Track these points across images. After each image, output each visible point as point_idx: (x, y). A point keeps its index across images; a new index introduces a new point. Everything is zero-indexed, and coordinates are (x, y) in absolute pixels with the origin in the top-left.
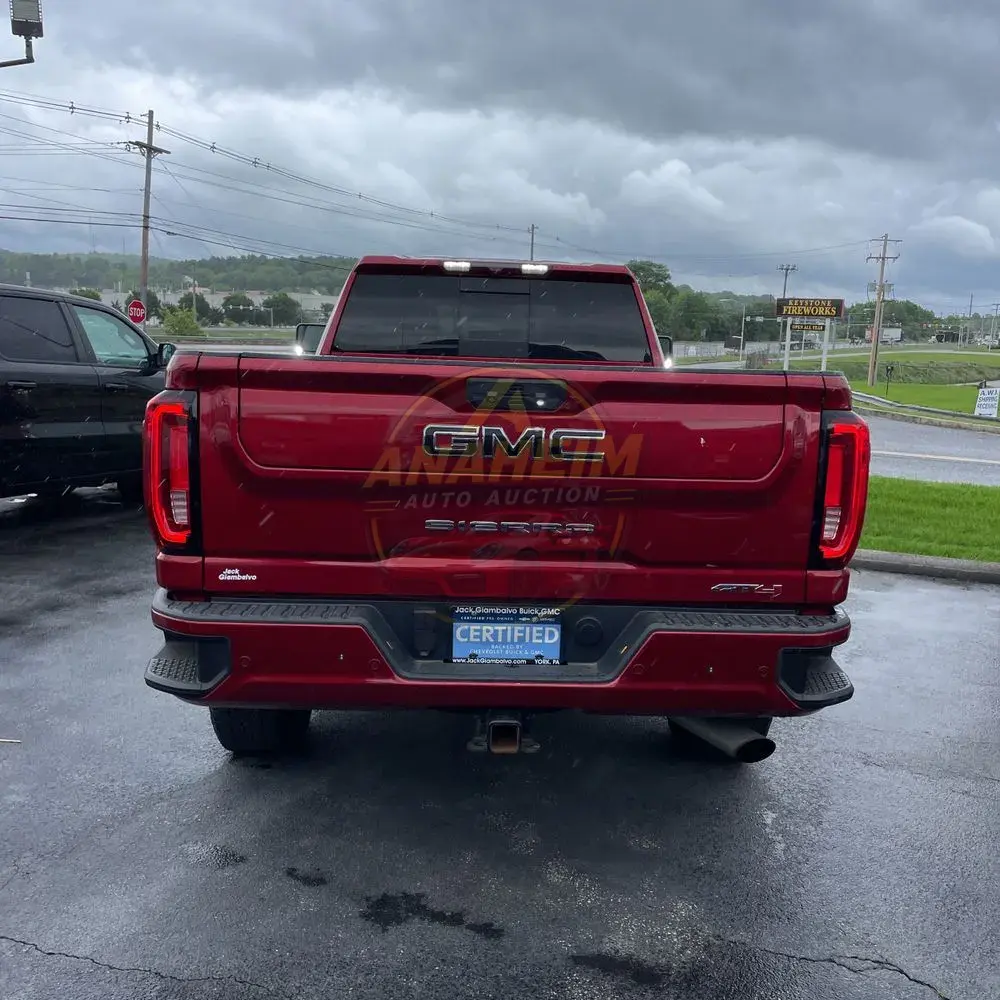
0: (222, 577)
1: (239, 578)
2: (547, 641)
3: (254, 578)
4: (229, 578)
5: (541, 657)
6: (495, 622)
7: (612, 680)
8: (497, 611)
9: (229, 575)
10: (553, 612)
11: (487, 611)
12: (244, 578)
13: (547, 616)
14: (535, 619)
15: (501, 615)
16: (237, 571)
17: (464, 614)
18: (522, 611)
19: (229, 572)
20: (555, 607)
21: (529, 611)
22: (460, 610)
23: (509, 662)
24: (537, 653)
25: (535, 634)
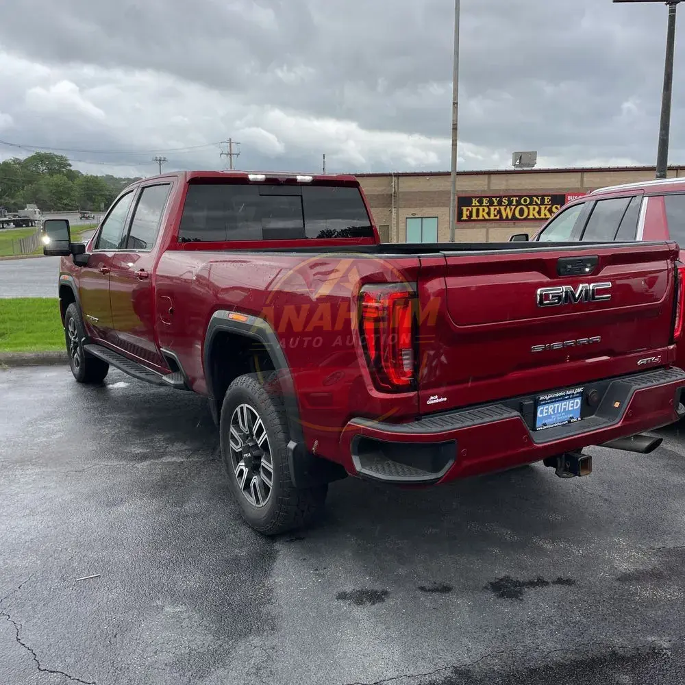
0: (429, 403)
1: (437, 401)
2: (575, 408)
3: (445, 399)
4: (432, 402)
5: (572, 418)
6: (555, 402)
7: (619, 422)
8: (557, 395)
9: (433, 400)
10: (580, 390)
11: (552, 396)
12: (440, 400)
13: (577, 393)
14: (571, 396)
15: (559, 397)
16: (436, 397)
17: (543, 400)
18: (568, 393)
19: (432, 398)
20: (581, 387)
21: (571, 392)
22: (542, 398)
23: (561, 424)
24: (571, 416)
25: (570, 405)
